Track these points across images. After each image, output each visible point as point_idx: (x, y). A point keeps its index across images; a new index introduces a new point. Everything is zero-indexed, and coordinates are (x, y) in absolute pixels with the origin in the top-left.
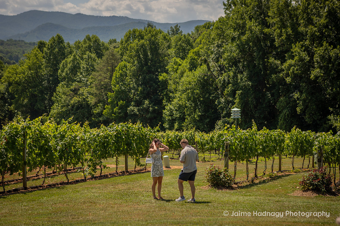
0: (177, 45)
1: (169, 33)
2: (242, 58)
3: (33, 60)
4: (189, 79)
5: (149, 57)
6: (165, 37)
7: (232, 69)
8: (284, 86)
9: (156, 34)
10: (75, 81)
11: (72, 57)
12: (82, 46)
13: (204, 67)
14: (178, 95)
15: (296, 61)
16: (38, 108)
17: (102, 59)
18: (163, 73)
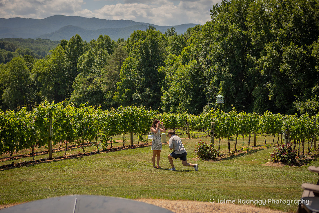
0: (172, 44)
1: (166, 34)
2: (225, 54)
3: (57, 55)
4: (182, 71)
5: (150, 53)
6: (163, 37)
7: (217, 64)
8: (258, 77)
9: (156, 35)
10: (91, 72)
11: (88, 53)
12: (96, 44)
13: (195, 61)
14: (173, 84)
15: (268, 57)
16: (61, 94)
17: (113, 54)
18: (161, 66)
